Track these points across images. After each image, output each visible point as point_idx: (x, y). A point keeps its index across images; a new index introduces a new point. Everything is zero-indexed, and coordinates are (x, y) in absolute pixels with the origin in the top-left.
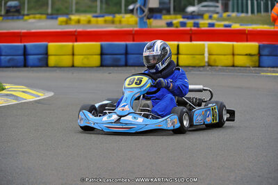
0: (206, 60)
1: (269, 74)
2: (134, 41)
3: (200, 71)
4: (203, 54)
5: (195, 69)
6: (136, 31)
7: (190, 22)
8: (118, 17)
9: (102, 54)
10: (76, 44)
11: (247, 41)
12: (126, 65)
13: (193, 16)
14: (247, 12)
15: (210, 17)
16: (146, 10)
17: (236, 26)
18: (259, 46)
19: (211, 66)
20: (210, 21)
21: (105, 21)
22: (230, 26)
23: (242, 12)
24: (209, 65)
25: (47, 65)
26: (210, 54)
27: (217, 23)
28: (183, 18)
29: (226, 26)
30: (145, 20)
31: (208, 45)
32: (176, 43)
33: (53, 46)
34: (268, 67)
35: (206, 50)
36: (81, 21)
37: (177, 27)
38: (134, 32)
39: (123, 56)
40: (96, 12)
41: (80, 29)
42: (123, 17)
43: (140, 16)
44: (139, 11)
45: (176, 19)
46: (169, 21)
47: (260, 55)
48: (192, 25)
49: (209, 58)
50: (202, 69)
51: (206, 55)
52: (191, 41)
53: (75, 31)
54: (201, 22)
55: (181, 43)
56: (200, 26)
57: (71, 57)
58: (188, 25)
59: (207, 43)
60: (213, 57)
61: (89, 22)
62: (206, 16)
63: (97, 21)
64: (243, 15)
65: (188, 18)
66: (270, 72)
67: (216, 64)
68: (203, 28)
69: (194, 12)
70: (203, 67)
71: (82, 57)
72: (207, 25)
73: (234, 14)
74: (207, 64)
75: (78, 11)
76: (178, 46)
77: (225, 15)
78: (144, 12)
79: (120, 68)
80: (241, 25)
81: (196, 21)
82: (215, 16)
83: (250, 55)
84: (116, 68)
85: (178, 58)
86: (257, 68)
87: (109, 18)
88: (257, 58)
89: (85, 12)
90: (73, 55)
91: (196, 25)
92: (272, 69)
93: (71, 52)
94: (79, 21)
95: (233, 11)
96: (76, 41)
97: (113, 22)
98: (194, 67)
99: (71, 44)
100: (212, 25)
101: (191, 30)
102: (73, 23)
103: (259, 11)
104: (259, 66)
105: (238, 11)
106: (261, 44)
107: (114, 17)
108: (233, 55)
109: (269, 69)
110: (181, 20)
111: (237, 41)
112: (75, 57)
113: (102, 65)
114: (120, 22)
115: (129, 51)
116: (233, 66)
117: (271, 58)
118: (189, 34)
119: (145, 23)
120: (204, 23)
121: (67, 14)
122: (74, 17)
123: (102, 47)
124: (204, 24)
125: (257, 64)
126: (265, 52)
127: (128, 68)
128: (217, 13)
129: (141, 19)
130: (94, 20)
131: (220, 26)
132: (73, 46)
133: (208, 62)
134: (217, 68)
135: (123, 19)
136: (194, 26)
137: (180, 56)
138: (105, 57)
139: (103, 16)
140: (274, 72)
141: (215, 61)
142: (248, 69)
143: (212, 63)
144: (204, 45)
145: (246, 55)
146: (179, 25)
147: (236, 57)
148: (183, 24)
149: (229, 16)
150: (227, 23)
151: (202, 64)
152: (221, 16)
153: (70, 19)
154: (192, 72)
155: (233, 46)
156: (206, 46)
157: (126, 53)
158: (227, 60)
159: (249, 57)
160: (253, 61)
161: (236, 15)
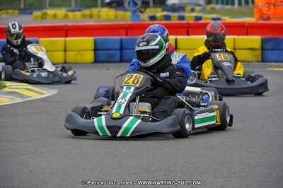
1: (276, 69)
2: (127, 35)
6: (130, 25)
7: (175, 15)
9: (95, 50)
10: (68, 39)
11: (247, 34)
12: (121, 61)
13: (174, 8)
14: (233, 4)
15: (193, 10)
16: (139, 3)
18: (262, 40)
21: (83, 16)
23: (227, 4)
34: (271, 62)
36: (58, 15)
38: (127, 26)
39: (118, 52)
40: (70, 6)
41: (70, 24)
43: (133, 9)
44: (131, 4)
46: (152, 14)
47: (263, 49)
48: (177, 18)
52: (188, 34)
53: (65, 26)
55: (179, 37)
58: (173, 18)
61: (66, 16)
62: (188, 8)
63: (75, 16)
64: (229, 7)
66: (276, 67)
68: (190, 22)
69: (175, 4)
71: (75, 53)
72: (193, 19)
73: (218, 7)
75: (52, 5)
77: (209, 7)
78: (136, 4)
79: (115, 64)
80: (231, 18)
81: (181, 14)
82: (198, 8)
83: (252, 49)
84: (112, 64)
86: (261, 63)
87: (87, 12)
88: (259, 52)
89: (58, 6)
90: (65, 50)
92: (277, 64)
93: (62, 48)
94: (55, 16)
95: (217, 3)
96: (66, 36)
97: (91, 16)
100: (200, 18)
102: (49, 17)
104: (262, 61)
105: (222, 3)
109: (273, 64)
110: (165, 13)
112: (68, 53)
113: (96, 61)
114: (99, 16)
115: (124, 46)
117: (275, 52)
119: (138, 16)
120: (190, 16)
122: (50, 12)
123: (95, 42)
125: (260, 59)
126: (269, 46)
127: (124, 64)
128: (200, 5)
129: (134, 12)
130: (71, 14)
132: (65, 42)
138: (98, 52)
139: (80, 10)
140: (279, 67)
142: (251, 64)
145: (249, 49)
148: (167, 18)
149: (213, 8)
152: (205, 9)
153: (46, 14)
155: (234, 40)
157: (121, 49)
159: (251, 51)
160: (256, 56)
161: (221, 8)
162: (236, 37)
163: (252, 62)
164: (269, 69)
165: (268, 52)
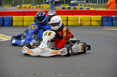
0: (79, 23)
1: (106, 29)
3: (77, 28)
4: (78, 21)
5: (75, 27)
8: (42, 5)
9: (35, 21)
10: (24, 17)
11: (97, 15)
15: (81, 5)
17: (92, 9)
18: (102, 17)
19: (81, 26)
20: (81, 7)
21: (36, 7)
22: (89, 9)
23: (94, 3)
24: (81, 25)
25: (12, 25)
26: (81, 21)
27: (84, 8)
28: (69, 5)
29: (87, 9)
30: (53, 6)
31: (80, 17)
32: (66, 16)
33: (15, 18)
34: (106, 26)
35: (79, 19)
36: (26, 7)
37: (67, 9)
40: (32, 3)
41: (26, 10)
42: (44, 5)
43: (51, 5)
44: (51, 3)
45: (66, 6)
46: (63, 7)
47: (102, 21)
48: (73, 8)
49: (80, 22)
50: (77, 27)
51: (79, 21)
52: (73, 15)
53: (24, 11)
54: (77, 7)
55: (69, 16)
56: (77, 9)
57: (22, 22)
58: (71, 8)
59: (80, 16)
60: (82, 22)
62: (79, 5)
63: (33, 7)
64: (95, 4)
65: (71, 6)
67: (84, 25)
68: (78, 10)
69: (74, 3)
70: (78, 26)
71: (27, 22)
72: (79, 9)
73: (91, 4)
74: (79, 25)
75: (25, 3)
76: (67, 17)
77: (87, 4)
78: (53, 3)
80: (94, 8)
81: (75, 7)
82: (83, 5)
83: (98, 21)
85: (67, 22)
86: (101, 27)
87: (38, 6)
88: (101, 22)
89: (28, 3)
90: (23, 21)
91: (75, 8)
92: (108, 27)
93: (22, 20)
94: (25, 7)
95: (90, 3)
96: (24, 15)
97: (40, 7)
98: (75, 26)
99: (22, 17)
100: (82, 8)
101: (73, 10)
102: (23, 8)
103: (101, 2)
104: (102, 26)
105: (92, 3)
106: (103, 16)
107: (40, 5)
108: (91, 21)
109: (106, 27)
110: (69, 6)
111: (92, 15)
114: (43, 7)
116: (91, 26)
117: (107, 22)
118: (72, 12)
121: (20, 4)
122: (23, 6)
123: (35, 18)
124: (78, 8)
125: (101, 25)
126: (105, 20)
128: (84, 3)
129: (52, 6)
130: (31, 6)
131: (85, 9)
132: (23, 18)
133: (80, 24)
134: (84, 27)
135: (44, 6)
136: (74, 9)
137: (68, 22)
139: (35, 5)
141: (83, 23)
142: (97, 27)
143: (82, 24)
144: (78, 17)
145: (96, 21)
146: (67, 8)
147: (92, 22)
148: (69, 8)
149: (89, 5)
150: (88, 8)
151: (78, 25)
152: (85, 5)
153: (22, 6)
154: (73, 28)
155: (91, 17)
156: (79, 17)
158: (88, 23)
159: (98, 22)
160: (99, 24)
161: (92, 4)
162: (91, 16)
163: (98, 26)
164: (103, 29)
165: (105, 22)
